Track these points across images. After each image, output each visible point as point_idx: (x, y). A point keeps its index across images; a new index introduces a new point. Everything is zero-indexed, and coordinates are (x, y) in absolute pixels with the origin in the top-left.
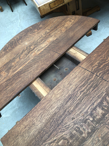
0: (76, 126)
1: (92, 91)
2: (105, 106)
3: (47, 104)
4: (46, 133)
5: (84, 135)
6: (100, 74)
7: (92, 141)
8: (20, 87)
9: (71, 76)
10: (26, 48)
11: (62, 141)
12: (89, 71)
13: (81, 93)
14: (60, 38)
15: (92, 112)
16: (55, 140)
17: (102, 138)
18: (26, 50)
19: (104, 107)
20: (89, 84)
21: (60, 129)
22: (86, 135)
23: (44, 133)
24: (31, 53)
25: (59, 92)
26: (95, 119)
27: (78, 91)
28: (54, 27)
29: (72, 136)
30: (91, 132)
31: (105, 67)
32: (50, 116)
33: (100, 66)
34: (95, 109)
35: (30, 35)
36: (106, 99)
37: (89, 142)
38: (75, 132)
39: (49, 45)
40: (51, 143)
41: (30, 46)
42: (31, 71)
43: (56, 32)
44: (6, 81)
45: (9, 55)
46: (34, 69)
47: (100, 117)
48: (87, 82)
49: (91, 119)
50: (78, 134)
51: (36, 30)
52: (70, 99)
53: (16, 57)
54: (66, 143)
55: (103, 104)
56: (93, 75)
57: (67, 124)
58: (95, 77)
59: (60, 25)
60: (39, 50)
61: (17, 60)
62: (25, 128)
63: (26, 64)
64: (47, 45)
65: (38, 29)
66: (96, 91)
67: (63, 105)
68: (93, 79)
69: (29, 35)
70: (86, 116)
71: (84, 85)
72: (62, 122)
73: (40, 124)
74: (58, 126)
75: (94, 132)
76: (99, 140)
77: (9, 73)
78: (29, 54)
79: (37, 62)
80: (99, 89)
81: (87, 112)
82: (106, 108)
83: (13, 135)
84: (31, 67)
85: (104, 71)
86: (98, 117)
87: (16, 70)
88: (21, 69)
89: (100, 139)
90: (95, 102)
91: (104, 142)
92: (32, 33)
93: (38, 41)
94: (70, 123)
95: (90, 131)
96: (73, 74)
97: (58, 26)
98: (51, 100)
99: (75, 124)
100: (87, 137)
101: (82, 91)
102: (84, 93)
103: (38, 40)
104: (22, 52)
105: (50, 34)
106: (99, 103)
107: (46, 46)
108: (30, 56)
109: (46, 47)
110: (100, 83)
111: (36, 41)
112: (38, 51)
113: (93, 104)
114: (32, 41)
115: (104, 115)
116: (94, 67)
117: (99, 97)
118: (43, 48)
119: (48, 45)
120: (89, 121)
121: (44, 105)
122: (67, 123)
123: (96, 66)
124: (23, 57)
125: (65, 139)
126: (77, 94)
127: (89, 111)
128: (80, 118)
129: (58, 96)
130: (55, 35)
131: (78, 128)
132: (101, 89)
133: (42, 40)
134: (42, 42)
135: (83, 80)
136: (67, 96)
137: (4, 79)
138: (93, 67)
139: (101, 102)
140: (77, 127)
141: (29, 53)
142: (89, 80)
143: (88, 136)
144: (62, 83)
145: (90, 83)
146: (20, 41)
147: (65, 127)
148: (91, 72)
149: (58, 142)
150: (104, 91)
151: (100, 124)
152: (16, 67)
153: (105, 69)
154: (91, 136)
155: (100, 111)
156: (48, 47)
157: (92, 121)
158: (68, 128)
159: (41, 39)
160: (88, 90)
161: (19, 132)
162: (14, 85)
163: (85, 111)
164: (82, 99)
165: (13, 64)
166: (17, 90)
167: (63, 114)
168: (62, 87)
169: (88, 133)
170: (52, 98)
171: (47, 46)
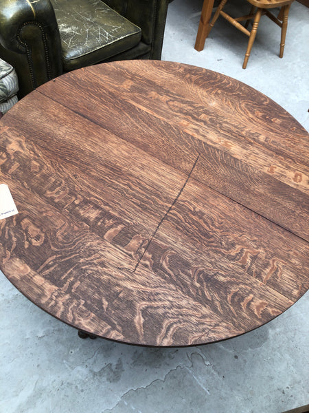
0: (63, 182)
1: (133, 202)
2: (104, 222)
3: (99, 138)
4: (48, 144)
5: (48, 192)
6: (173, 214)
7: (40, 204)
8: (99, 117)
9: (163, 168)
10: (200, 107)
11: (38, 165)
12: (178, 196)
13: (125, 185)
14: (242, 166)
15: (90, 202)
16: (38, 156)
17: (46, 217)
18: (194, 107)
19: (101, 221)
20: (147, 197)
21: (57, 160)
22: (49, 196)
23: (48, 141)
24: (185, 119)
25: (123, 152)
26: (77, 208)
27: (129, 180)
28: (279, 148)
29: (45, 177)
30: (54, 202)
31: (194, 224)
32: (77, 144)
33: (194, 215)
34: (97, 207)
35: (243, 105)
36: (119, 224)
37: (39, 200)
38: (53, 180)
39: (214, 148)
40: (34, 152)
41: (206, 112)
42: (137, 127)
43: (262, 155)
44: (110, 93)
45: (176, 80)
46: (144, 132)
47: (82, 214)
48: (152, 193)
49: (77, 202)
50: (49, 185)
51: (260, 114)
52: (112, 169)
53: (172, 94)
54: (36, 170)
55: (109, 220)
56: (169, 203)
57: (65, 169)
58: (167, 207)
59: (290, 160)
60: (197, 131)
61: (164, 98)
62: (55, 116)
63: (155, 115)
64: (215, 143)
65: (264, 117)
66: (134, 208)
67: (98, 160)
68: (161, 203)
69: (240, 104)
70: (83, 194)
71: (144, 189)
72: (68, 162)
73: (61, 133)
74: (60, 157)
75: (56, 206)
76: (42, 213)
77: (129, 92)
78: (182, 116)
79: (163, 134)
80: (138, 214)
81: (89, 195)
82: (99, 224)
83: (42, 103)
84: (147, 126)
85: (184, 221)
86: (81, 212)
87: (138, 102)
88: (140, 110)
89: (44, 214)
90: (110, 207)
91: (40, 220)
92: (248, 108)
93: (224, 125)
94: (68, 172)
95: (56, 201)
96: (168, 170)
97: (284, 156)
98: (106, 142)
99: (66, 180)
100: (45, 197)
101: (130, 187)
102: (127, 191)
103: (227, 123)
104: (186, 102)
105: (250, 143)
106: (110, 214)
107: (211, 141)
108: (177, 118)
109: (209, 143)
110: (153, 214)
111: (225, 120)
112: (194, 129)
113: (107, 204)
114: (222, 112)
115: (86, 220)
116: (191, 204)
117: (121, 213)
118: (204, 136)
119: (217, 146)
120: (74, 198)
121: (95, 133)
122: (67, 169)
123: (194, 208)
124: (174, 106)
125: (41, 167)
126: (122, 179)
127: (92, 198)
128: (78, 187)
129: (115, 152)
130: (251, 154)
131: (60, 185)
132: (139, 217)
133: (229, 131)
134: (222, 132)
135: (155, 187)
136: (118, 164)
137: (116, 88)
138: (189, 202)
139: (111, 217)
140: (61, 182)
141: (186, 114)
142: (158, 196)
143: (47, 198)
144: (143, 155)
145: (149, 199)
146: (219, 92)
147: (61, 167)
148: (176, 199)
149: (35, 160)
150: (134, 222)
151: (69, 215)
152: (145, 101)
153: (189, 223)
154: (48, 202)
155: (93, 215)
156: (210, 146)
157: (73, 203)
158: (59, 171)
159: (233, 128)
160: (134, 196)
161: (47, 110)
162: (103, 106)
163: (92, 193)
164: (113, 188)
165: (153, 93)
166: (91, 115)
167: (82, 162)
168: (134, 155)
169: (52, 199)
170: (111, 144)
171: (212, 145)
